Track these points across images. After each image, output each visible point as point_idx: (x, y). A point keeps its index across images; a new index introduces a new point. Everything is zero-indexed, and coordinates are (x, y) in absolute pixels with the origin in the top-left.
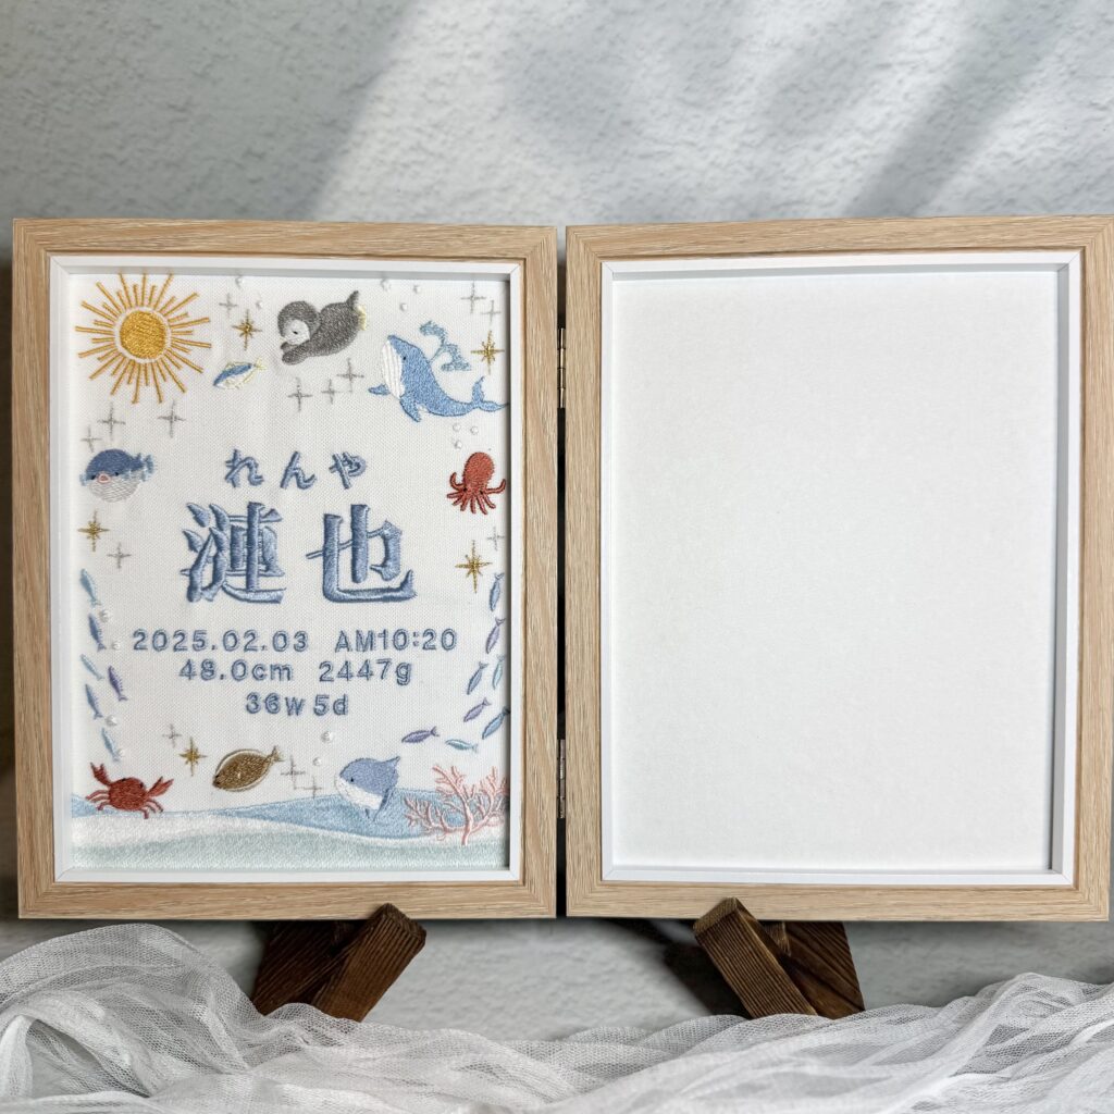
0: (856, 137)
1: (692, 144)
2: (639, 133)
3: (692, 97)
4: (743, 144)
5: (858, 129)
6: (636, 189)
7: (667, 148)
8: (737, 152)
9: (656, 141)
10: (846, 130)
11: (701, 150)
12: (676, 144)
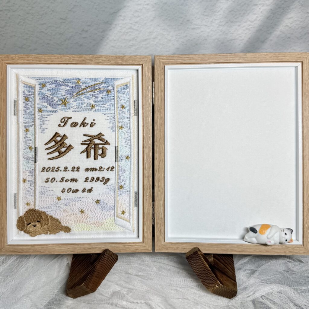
0: (249, 23)
1: (206, 25)
2: (192, 23)
3: (206, 14)
4: (220, 25)
5: (249, 21)
6: (191, 37)
7: (199, 26)
8: (218, 27)
9: (196, 25)
10: (247, 21)
11: (208, 27)
12: (202, 26)
